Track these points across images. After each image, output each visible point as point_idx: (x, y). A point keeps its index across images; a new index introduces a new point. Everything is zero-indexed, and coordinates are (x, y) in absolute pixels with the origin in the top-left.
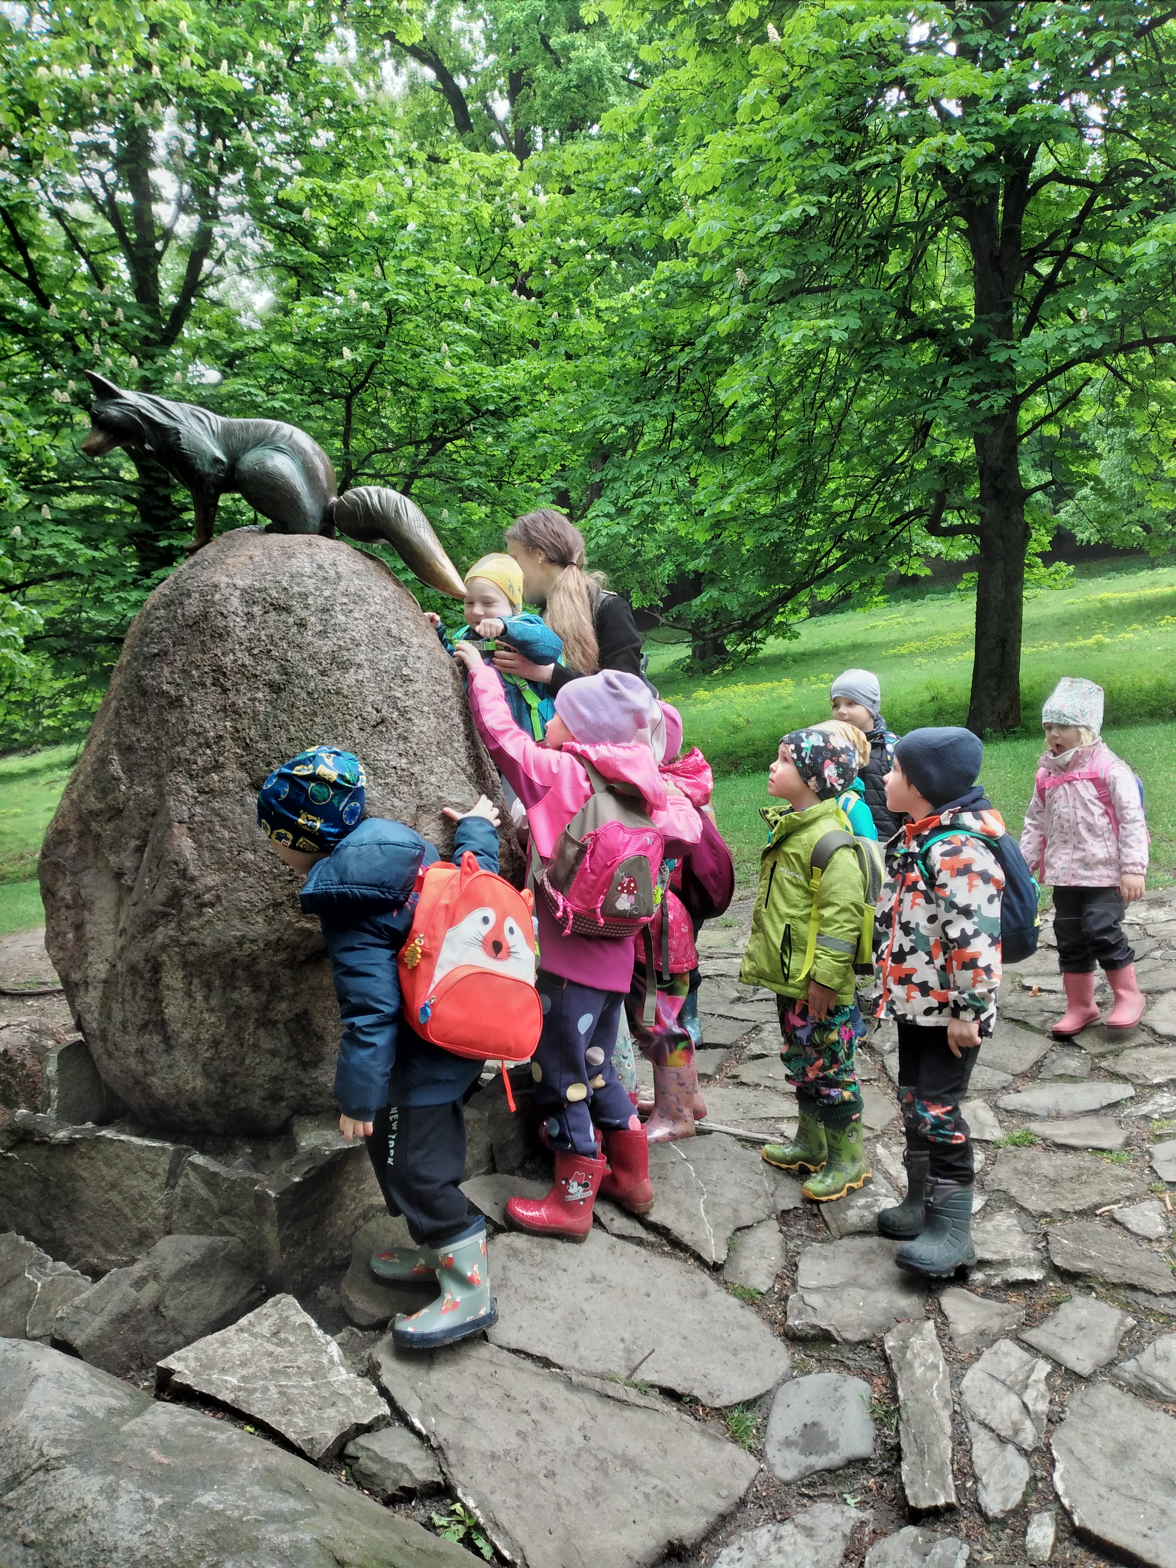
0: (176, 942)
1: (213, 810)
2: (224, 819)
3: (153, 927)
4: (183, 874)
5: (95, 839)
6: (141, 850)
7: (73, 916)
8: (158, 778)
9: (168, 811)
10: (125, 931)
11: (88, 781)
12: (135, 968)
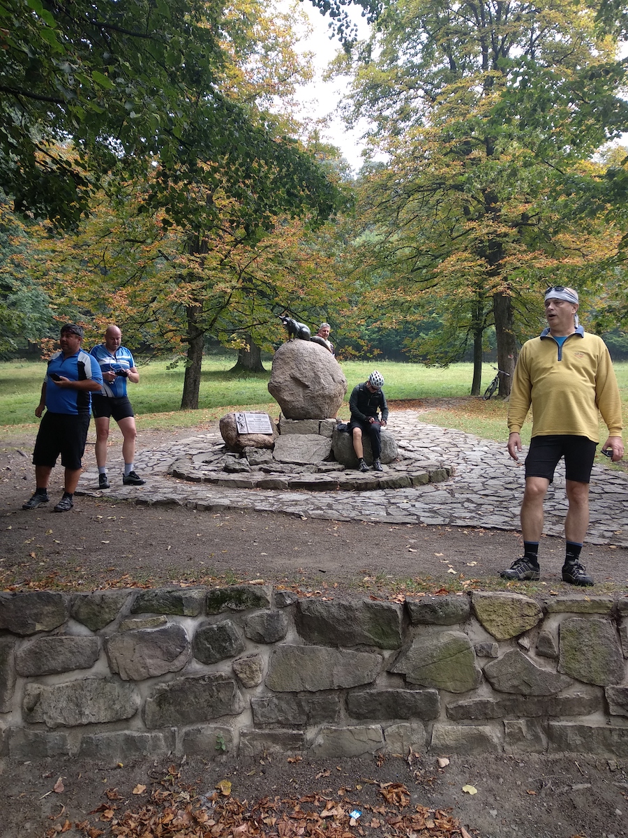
1: (326, 377)
3: (318, 391)
5: (296, 381)
6: (311, 382)
7: (290, 392)
8: (314, 373)
9: (320, 377)
10: (309, 393)
11: (296, 373)
12: (314, 397)
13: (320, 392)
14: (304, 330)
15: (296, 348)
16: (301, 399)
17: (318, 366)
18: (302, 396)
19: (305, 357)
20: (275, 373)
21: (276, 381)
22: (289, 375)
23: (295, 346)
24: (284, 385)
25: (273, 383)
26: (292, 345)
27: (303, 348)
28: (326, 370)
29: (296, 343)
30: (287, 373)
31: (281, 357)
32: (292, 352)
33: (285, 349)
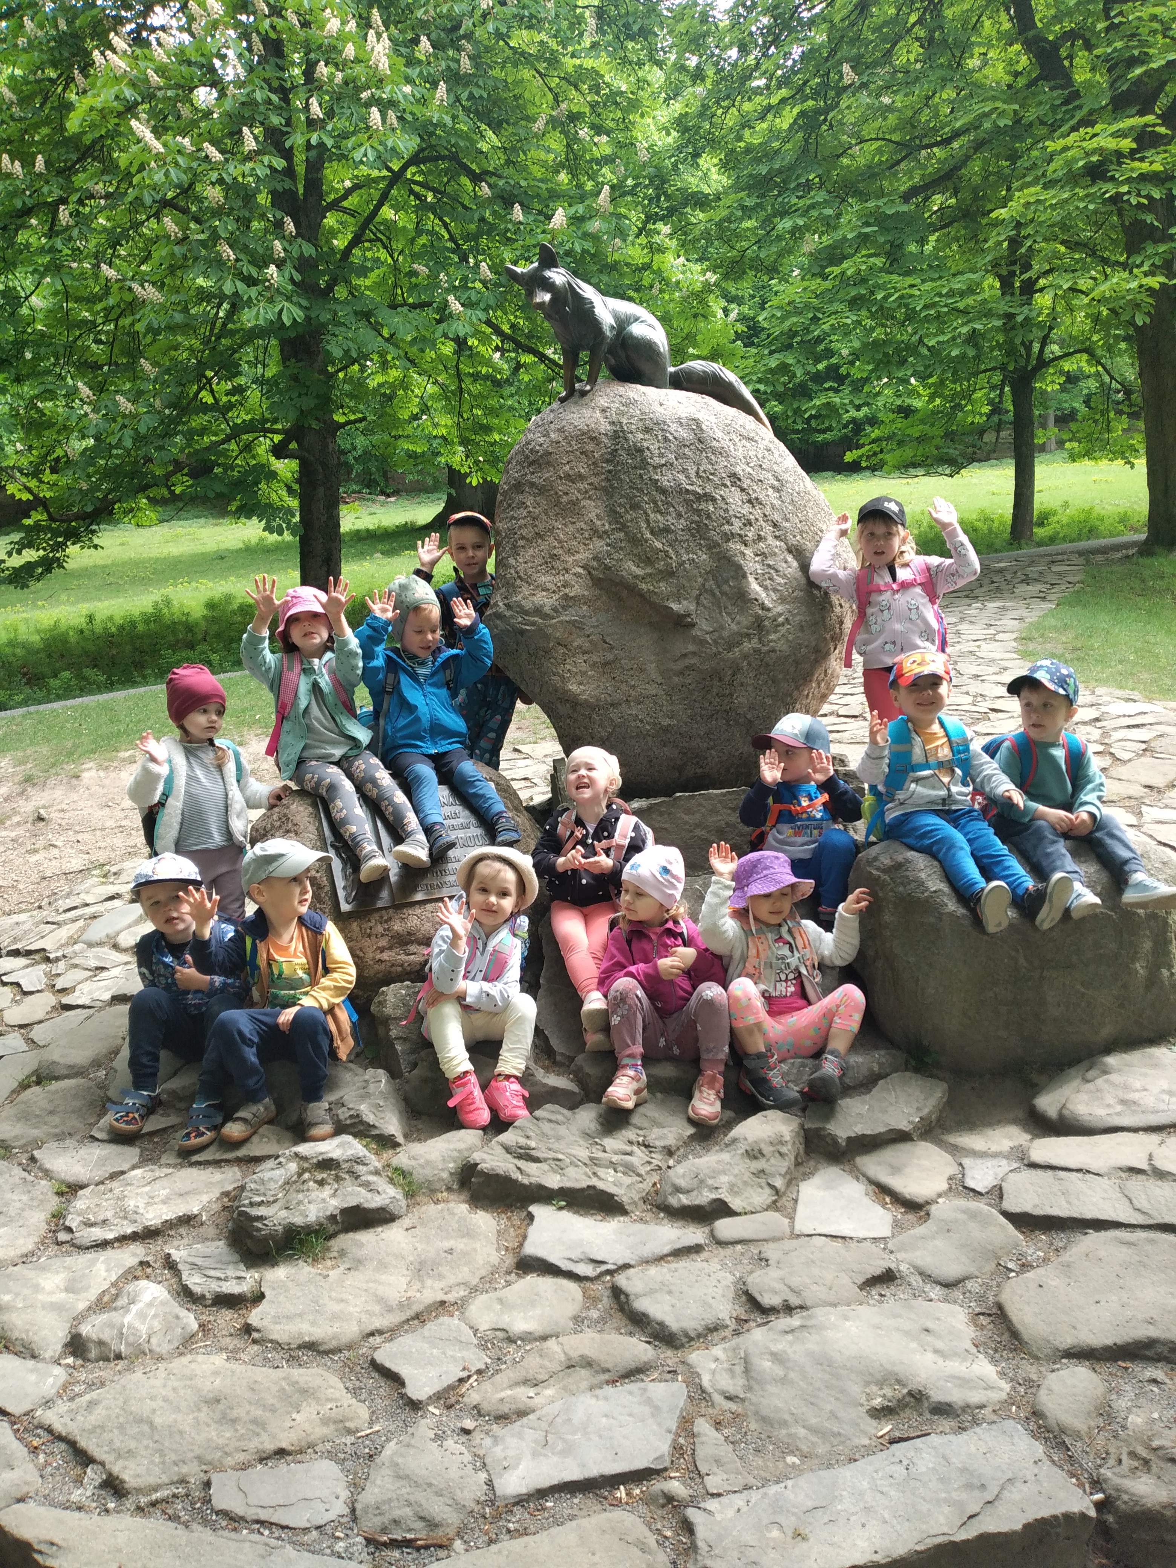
0: (757, 651)
1: (769, 566)
2: (777, 571)
3: (739, 643)
4: (763, 607)
5: (621, 599)
6: (698, 598)
7: (595, 658)
8: (710, 548)
9: (739, 567)
10: (694, 653)
11: (616, 556)
12: (716, 675)
13: (747, 646)
14: (636, 330)
15: (604, 427)
16: (653, 690)
17: (726, 511)
18: (654, 675)
19: (655, 468)
20: (512, 561)
21: (520, 606)
22: (581, 571)
23: (598, 414)
24: (561, 622)
25: (508, 613)
26: (587, 413)
27: (641, 424)
28: (768, 529)
29: (603, 402)
30: (570, 559)
31: (534, 479)
32: (591, 446)
33: (552, 435)
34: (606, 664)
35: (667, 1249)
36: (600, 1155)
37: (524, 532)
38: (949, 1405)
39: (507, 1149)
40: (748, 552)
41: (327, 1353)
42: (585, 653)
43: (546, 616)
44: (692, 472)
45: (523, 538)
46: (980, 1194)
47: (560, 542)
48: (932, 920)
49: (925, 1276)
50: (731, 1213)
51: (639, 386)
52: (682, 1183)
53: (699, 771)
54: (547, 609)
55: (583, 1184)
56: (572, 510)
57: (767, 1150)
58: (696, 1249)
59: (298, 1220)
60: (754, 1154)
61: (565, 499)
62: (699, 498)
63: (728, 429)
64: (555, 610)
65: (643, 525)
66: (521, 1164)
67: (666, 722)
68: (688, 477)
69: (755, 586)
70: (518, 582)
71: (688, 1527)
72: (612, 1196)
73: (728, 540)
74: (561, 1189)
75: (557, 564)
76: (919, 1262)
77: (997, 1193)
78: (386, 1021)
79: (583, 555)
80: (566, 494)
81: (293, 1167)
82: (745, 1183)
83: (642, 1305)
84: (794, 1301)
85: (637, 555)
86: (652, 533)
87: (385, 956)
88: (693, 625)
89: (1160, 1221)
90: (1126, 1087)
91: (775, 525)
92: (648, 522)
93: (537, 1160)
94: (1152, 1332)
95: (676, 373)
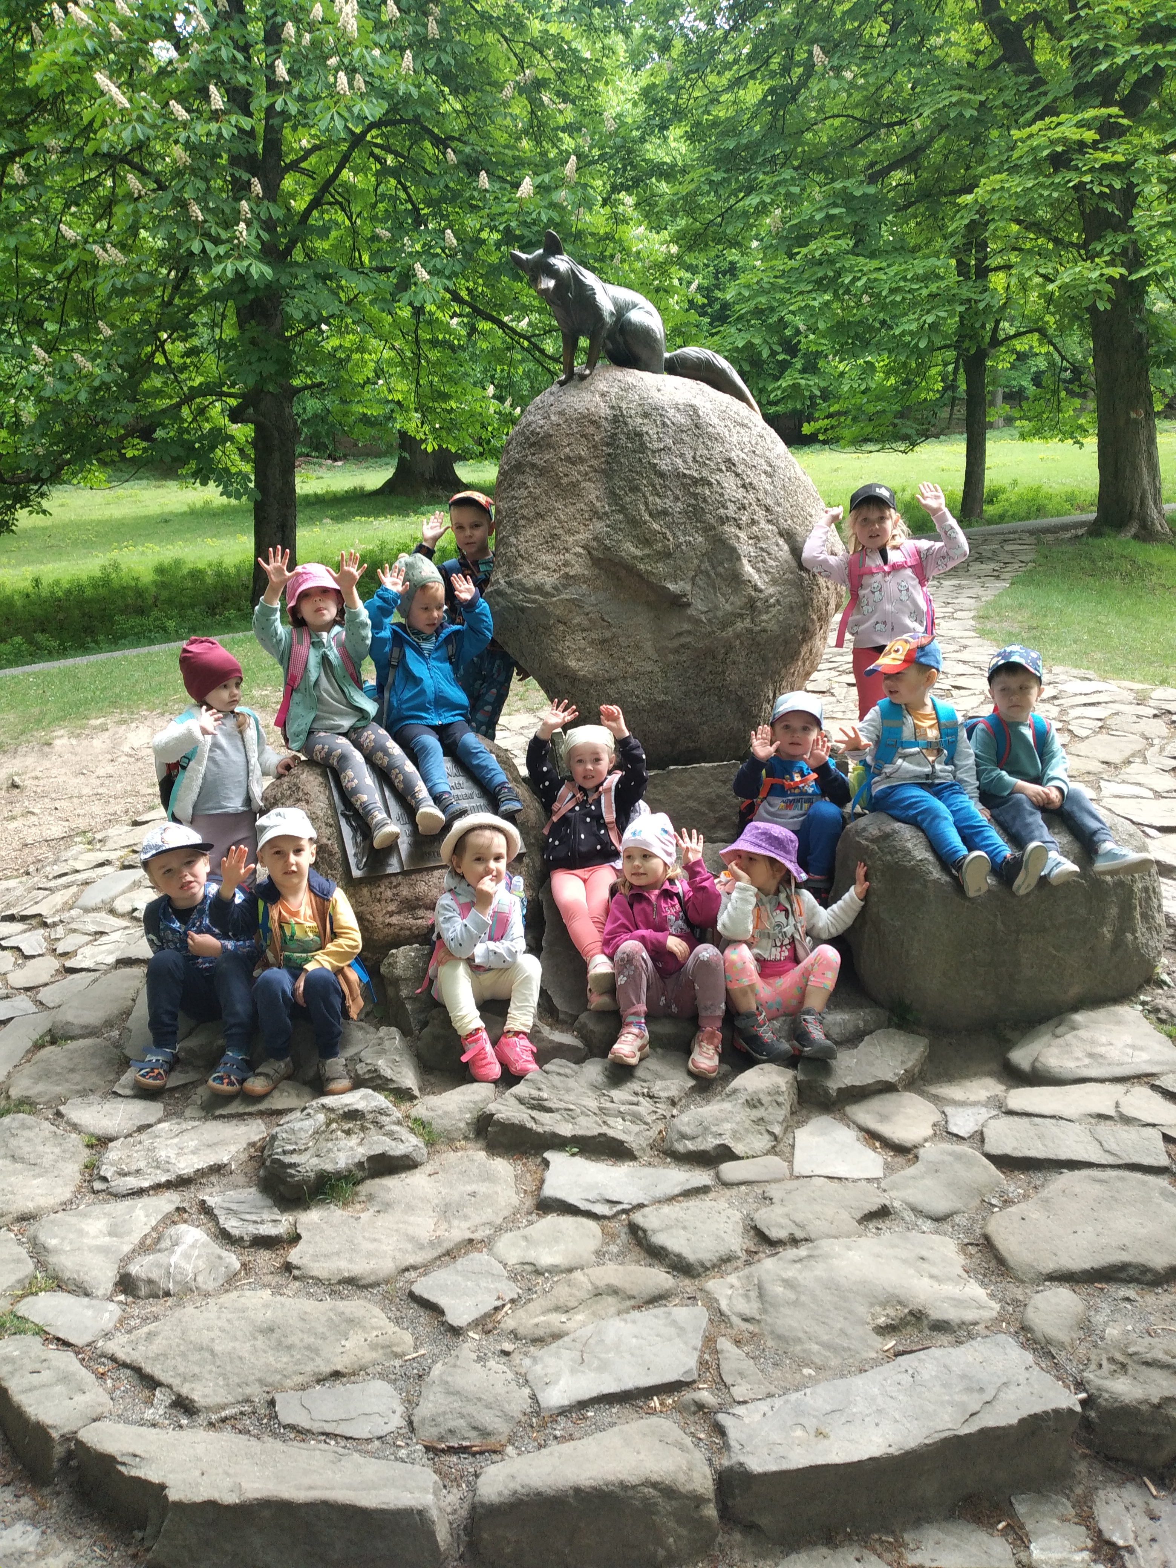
0: (749, 631)
1: (762, 549)
2: (769, 554)
3: (733, 623)
4: (756, 588)
5: (619, 579)
6: (693, 579)
7: (594, 635)
8: (705, 530)
9: (734, 550)
10: (689, 632)
11: (615, 537)
12: (710, 653)
17: (722, 495)
18: (651, 653)
19: (654, 452)
20: (513, 540)
21: (520, 583)
22: (581, 551)
23: (598, 398)
24: (561, 600)
25: (509, 591)
26: (587, 396)
27: (640, 409)
28: (761, 513)
29: (602, 386)
30: (571, 539)
31: (535, 460)
32: (591, 430)
33: (553, 418)
34: (604, 641)
35: (677, 1191)
36: (609, 1105)
37: (525, 512)
38: (947, 1322)
39: (521, 1101)
40: (743, 535)
41: (366, 1287)
42: (583, 630)
43: (546, 594)
44: (689, 457)
45: (524, 517)
46: (963, 1138)
47: (560, 522)
48: (918, 886)
49: (917, 1211)
50: (734, 1157)
51: (636, 372)
52: (687, 1130)
53: (691, 745)
54: (548, 588)
55: (595, 1131)
56: (572, 491)
57: (765, 1099)
58: (704, 1190)
59: (329, 1167)
60: (753, 1103)
61: (565, 481)
62: (696, 482)
63: (723, 415)
64: (556, 588)
65: (642, 507)
66: (535, 1113)
67: (661, 698)
68: (685, 461)
69: (748, 568)
70: (519, 560)
71: (720, 1430)
72: (622, 1143)
73: (723, 524)
74: (574, 1136)
75: (558, 544)
76: (911, 1199)
77: (979, 1137)
78: (396, 982)
79: (583, 536)
80: (566, 475)
81: (321, 1117)
82: (747, 1130)
83: (659, 1239)
84: (799, 1234)
85: (637, 537)
86: (650, 515)
87: (394, 920)
88: (688, 605)
89: (1128, 1161)
90: (1093, 1042)
91: (767, 510)
92: (646, 504)
93: (549, 1110)
94: (1125, 1257)
95: (671, 359)
